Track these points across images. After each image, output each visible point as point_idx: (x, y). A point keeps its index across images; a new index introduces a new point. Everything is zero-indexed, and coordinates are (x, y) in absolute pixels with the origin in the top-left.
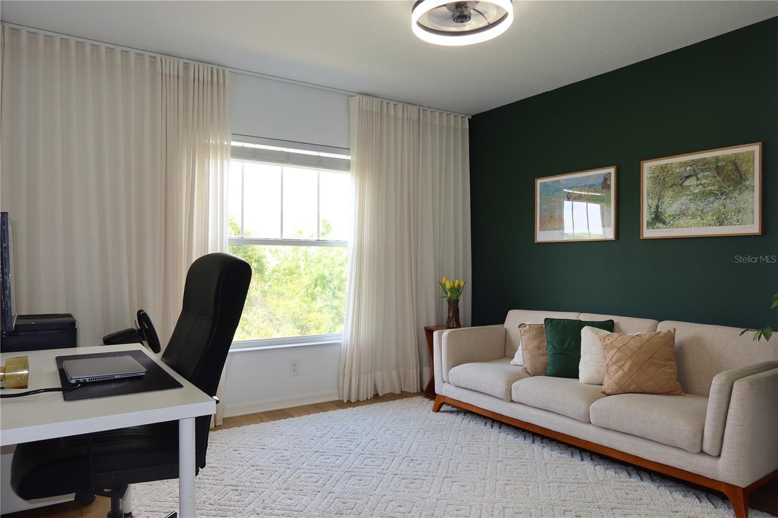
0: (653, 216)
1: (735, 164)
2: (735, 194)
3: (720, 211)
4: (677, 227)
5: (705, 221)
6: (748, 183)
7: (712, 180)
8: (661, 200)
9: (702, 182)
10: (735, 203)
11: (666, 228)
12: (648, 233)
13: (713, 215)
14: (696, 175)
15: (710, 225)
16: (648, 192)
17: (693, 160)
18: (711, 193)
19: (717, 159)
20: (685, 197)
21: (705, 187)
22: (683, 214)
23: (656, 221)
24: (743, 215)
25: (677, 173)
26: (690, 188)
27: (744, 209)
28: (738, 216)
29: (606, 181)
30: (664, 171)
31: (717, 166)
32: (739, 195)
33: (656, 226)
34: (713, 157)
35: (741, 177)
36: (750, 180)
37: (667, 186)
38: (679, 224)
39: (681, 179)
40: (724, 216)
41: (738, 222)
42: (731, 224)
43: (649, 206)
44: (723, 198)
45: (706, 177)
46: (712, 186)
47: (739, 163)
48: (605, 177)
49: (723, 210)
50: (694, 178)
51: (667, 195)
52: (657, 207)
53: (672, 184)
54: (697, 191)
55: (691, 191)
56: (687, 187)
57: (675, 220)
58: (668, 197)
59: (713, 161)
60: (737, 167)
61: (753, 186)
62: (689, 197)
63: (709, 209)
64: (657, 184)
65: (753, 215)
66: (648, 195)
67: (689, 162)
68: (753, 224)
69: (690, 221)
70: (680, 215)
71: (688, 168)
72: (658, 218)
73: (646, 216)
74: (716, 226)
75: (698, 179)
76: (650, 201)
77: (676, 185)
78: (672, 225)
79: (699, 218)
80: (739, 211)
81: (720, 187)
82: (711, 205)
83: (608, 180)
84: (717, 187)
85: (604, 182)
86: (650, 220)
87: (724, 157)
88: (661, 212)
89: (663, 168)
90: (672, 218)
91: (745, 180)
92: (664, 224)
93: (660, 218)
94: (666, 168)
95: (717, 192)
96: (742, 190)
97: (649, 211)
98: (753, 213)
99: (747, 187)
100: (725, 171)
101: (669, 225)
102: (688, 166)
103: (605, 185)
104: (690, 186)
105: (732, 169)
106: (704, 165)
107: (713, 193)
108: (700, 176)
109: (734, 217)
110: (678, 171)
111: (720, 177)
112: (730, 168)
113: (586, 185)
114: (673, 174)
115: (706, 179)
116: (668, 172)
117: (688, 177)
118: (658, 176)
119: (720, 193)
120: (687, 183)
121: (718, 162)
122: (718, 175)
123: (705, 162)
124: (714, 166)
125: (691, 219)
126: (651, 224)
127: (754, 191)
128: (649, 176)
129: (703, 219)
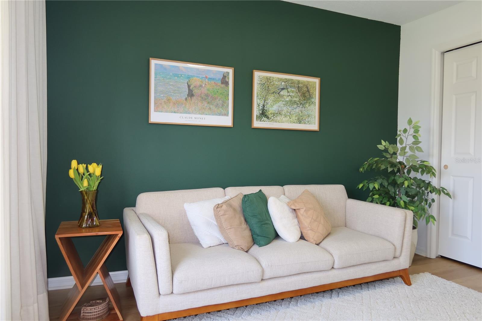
0: (261, 112)
1: (307, 87)
2: (307, 106)
3: (299, 114)
4: (276, 122)
5: (291, 120)
6: (313, 100)
7: (295, 94)
8: (266, 102)
9: (291, 94)
10: (307, 111)
11: (269, 121)
12: (257, 124)
13: (296, 116)
14: (287, 89)
15: (294, 122)
16: (257, 94)
17: (286, 79)
18: (295, 102)
19: (299, 82)
20: (281, 102)
21: (292, 98)
22: (279, 113)
23: (262, 116)
24: (310, 119)
25: (276, 85)
26: (284, 96)
27: (311, 115)
28: (308, 119)
29: (225, 78)
30: (268, 81)
31: (298, 86)
32: (309, 106)
33: (263, 119)
34: (297, 80)
35: (310, 96)
36: (314, 98)
37: (270, 92)
38: (277, 120)
39: (279, 90)
40: (301, 118)
41: (308, 122)
42: (305, 123)
43: (258, 104)
44: (301, 106)
45: (293, 92)
46: (296, 98)
47: (309, 87)
48: (224, 74)
49: (301, 114)
50: (286, 91)
51: (270, 99)
52: (264, 106)
53: (273, 91)
54: (287, 99)
55: (284, 99)
56: (283, 96)
57: (275, 116)
58: (271, 100)
59: (297, 82)
60: (308, 90)
61: (315, 102)
62: (283, 103)
63: (294, 113)
64: (264, 89)
65: (315, 119)
66: (257, 96)
67: (284, 80)
68: (315, 124)
69: (284, 119)
70: (277, 114)
71: (283, 83)
72: (263, 114)
73: (256, 112)
74: (297, 123)
75: (288, 92)
76: (259, 101)
77: (276, 93)
78: (273, 120)
79: (289, 117)
80: (309, 116)
81: (300, 99)
82: (295, 110)
83: (226, 78)
84: (298, 99)
85: (223, 78)
86: (259, 114)
87: (302, 81)
88: (266, 110)
89: (268, 79)
90: (272, 115)
91: (312, 98)
92: (267, 119)
93: (265, 114)
94: (269, 79)
95: (298, 102)
96: (310, 104)
97: (258, 108)
98: (315, 118)
99: (312, 103)
100: (302, 91)
101: (271, 119)
102: (283, 82)
103: (224, 82)
104: (284, 95)
105: (306, 90)
106: (292, 84)
107: (296, 102)
108: (289, 90)
109: (307, 119)
110: (277, 83)
111: (300, 93)
112: (305, 89)
113: (206, 77)
114: (274, 85)
115: (293, 93)
116: (271, 82)
117: (283, 89)
118: (264, 84)
119: (300, 103)
120: (282, 93)
121: (299, 84)
122: (299, 92)
123: (293, 82)
124: (297, 86)
125: (284, 117)
126: (259, 118)
127: (315, 105)
128: (259, 82)
129: (290, 118)
